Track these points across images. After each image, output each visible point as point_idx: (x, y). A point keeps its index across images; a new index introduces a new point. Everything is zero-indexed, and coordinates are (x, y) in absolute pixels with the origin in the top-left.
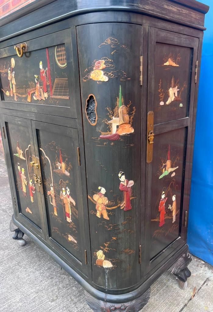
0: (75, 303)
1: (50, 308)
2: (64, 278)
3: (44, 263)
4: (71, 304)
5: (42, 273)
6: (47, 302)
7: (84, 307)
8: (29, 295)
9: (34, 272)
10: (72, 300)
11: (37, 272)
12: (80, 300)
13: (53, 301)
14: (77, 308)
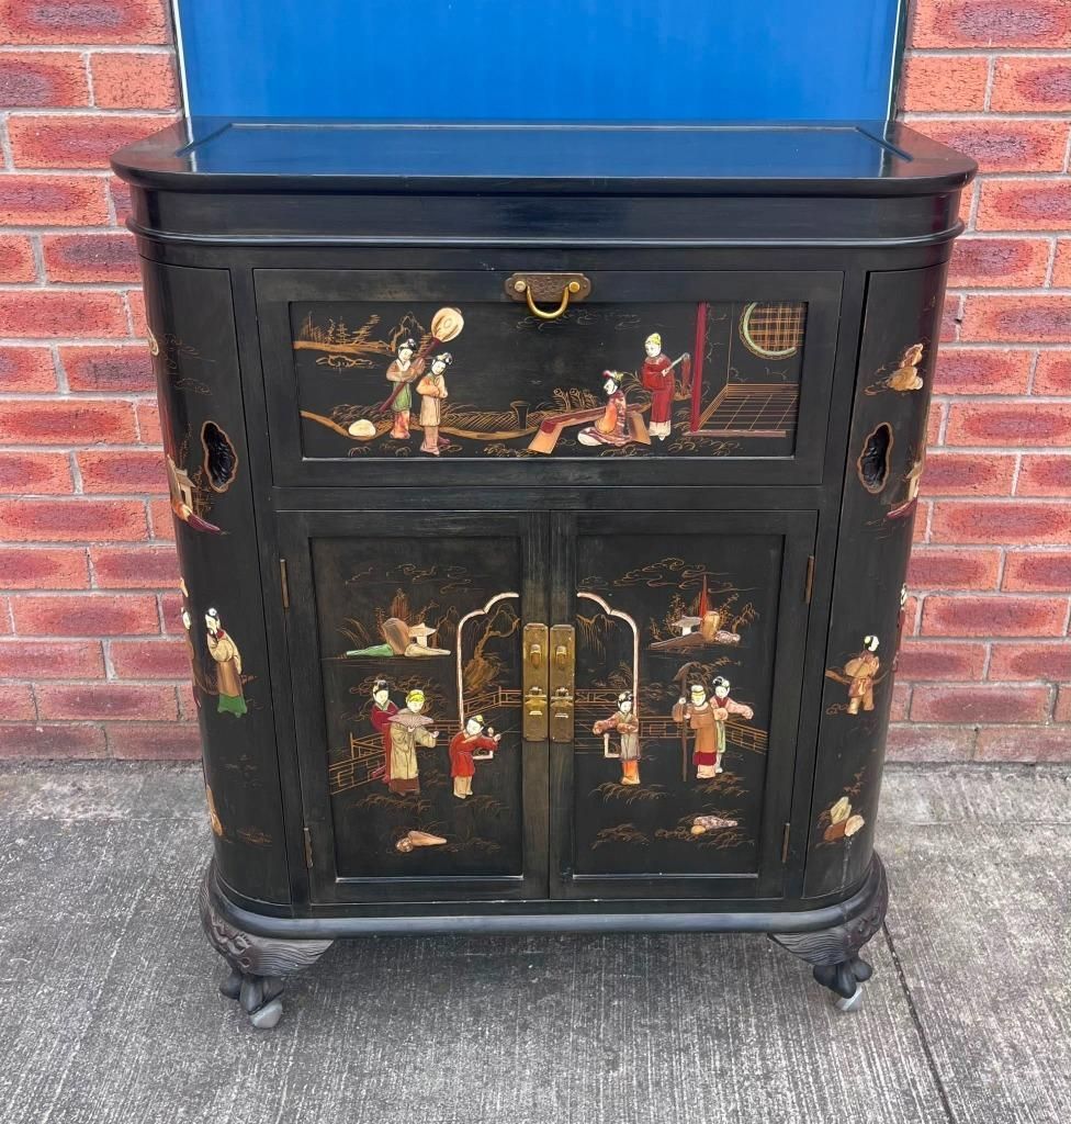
0: (669, 1028)
1: (635, 1082)
2: (558, 1003)
3: (437, 1015)
4: (662, 1036)
5: (476, 1037)
6: (606, 1079)
7: (698, 1019)
8: (535, 1105)
9: (449, 1053)
10: (653, 1027)
11: (460, 1046)
12: (668, 1013)
13: (613, 1065)
14: (685, 1032)
